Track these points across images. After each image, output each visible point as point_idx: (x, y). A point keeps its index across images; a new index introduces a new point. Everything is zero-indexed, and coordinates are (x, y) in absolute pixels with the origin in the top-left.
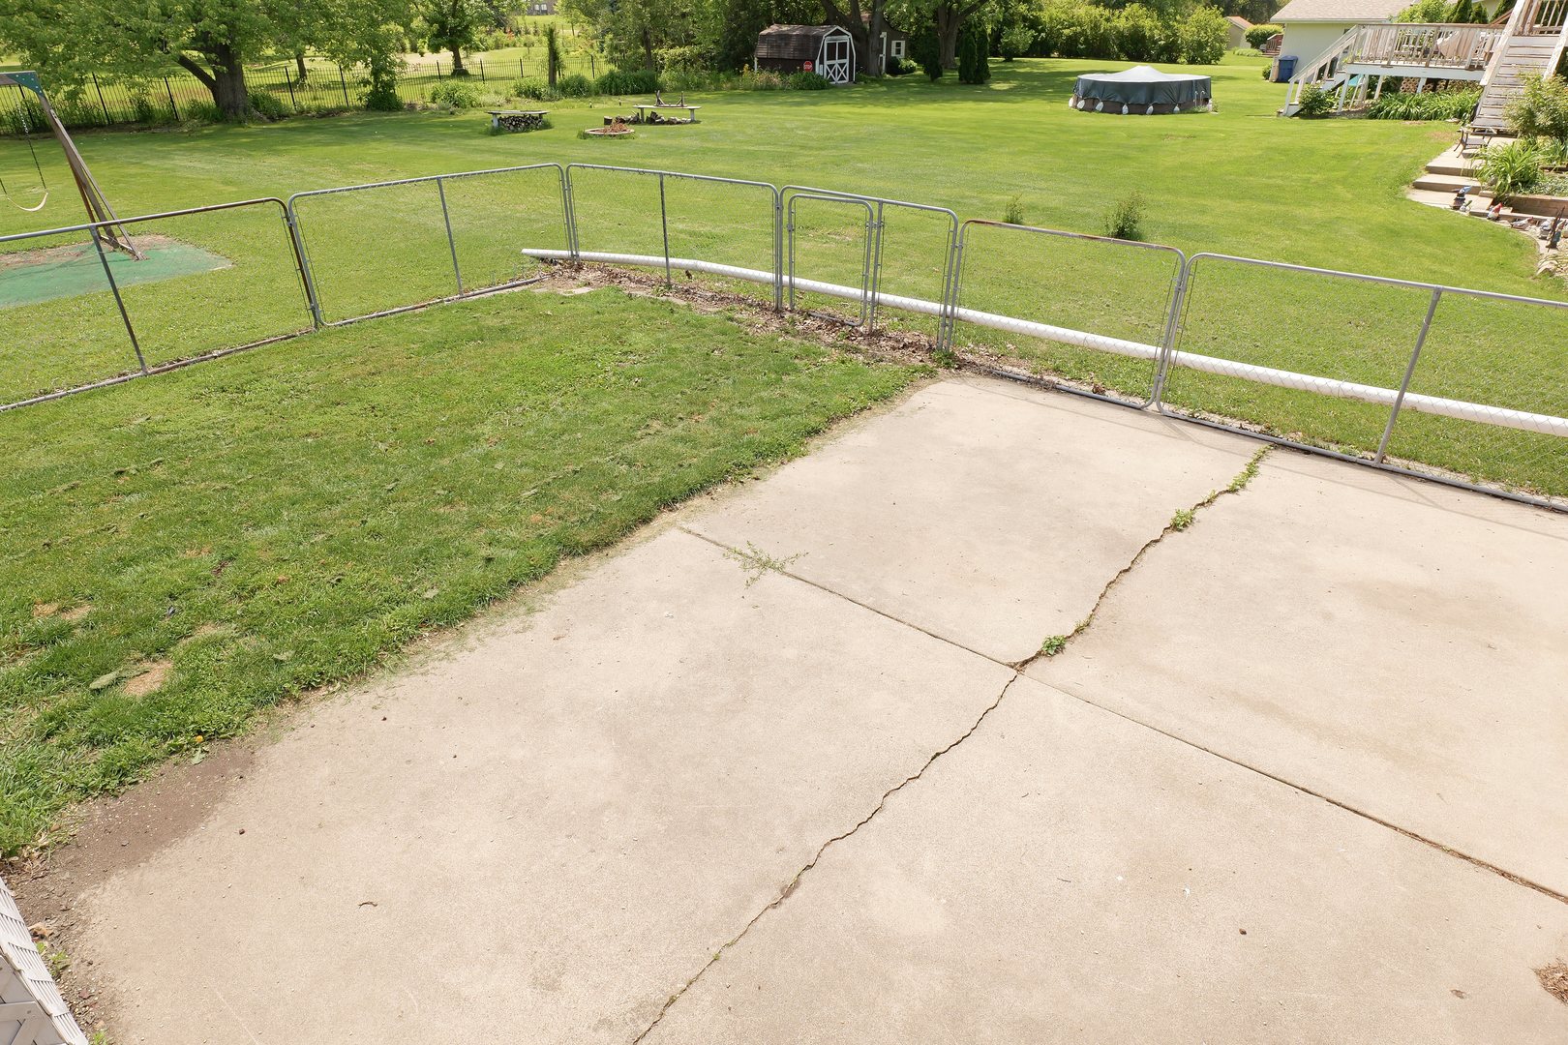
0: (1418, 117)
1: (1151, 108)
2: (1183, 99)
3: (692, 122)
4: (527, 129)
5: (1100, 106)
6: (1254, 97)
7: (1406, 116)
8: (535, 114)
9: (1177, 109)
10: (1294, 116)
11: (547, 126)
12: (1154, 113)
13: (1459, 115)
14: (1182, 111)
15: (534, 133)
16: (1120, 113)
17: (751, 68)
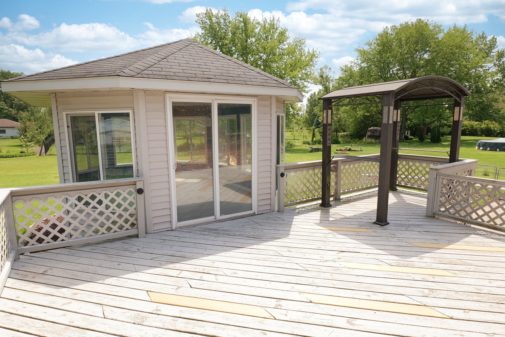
3: (361, 151)
4: (318, 151)
5: (488, 149)
8: (320, 148)
16: (496, 151)
17: (366, 138)
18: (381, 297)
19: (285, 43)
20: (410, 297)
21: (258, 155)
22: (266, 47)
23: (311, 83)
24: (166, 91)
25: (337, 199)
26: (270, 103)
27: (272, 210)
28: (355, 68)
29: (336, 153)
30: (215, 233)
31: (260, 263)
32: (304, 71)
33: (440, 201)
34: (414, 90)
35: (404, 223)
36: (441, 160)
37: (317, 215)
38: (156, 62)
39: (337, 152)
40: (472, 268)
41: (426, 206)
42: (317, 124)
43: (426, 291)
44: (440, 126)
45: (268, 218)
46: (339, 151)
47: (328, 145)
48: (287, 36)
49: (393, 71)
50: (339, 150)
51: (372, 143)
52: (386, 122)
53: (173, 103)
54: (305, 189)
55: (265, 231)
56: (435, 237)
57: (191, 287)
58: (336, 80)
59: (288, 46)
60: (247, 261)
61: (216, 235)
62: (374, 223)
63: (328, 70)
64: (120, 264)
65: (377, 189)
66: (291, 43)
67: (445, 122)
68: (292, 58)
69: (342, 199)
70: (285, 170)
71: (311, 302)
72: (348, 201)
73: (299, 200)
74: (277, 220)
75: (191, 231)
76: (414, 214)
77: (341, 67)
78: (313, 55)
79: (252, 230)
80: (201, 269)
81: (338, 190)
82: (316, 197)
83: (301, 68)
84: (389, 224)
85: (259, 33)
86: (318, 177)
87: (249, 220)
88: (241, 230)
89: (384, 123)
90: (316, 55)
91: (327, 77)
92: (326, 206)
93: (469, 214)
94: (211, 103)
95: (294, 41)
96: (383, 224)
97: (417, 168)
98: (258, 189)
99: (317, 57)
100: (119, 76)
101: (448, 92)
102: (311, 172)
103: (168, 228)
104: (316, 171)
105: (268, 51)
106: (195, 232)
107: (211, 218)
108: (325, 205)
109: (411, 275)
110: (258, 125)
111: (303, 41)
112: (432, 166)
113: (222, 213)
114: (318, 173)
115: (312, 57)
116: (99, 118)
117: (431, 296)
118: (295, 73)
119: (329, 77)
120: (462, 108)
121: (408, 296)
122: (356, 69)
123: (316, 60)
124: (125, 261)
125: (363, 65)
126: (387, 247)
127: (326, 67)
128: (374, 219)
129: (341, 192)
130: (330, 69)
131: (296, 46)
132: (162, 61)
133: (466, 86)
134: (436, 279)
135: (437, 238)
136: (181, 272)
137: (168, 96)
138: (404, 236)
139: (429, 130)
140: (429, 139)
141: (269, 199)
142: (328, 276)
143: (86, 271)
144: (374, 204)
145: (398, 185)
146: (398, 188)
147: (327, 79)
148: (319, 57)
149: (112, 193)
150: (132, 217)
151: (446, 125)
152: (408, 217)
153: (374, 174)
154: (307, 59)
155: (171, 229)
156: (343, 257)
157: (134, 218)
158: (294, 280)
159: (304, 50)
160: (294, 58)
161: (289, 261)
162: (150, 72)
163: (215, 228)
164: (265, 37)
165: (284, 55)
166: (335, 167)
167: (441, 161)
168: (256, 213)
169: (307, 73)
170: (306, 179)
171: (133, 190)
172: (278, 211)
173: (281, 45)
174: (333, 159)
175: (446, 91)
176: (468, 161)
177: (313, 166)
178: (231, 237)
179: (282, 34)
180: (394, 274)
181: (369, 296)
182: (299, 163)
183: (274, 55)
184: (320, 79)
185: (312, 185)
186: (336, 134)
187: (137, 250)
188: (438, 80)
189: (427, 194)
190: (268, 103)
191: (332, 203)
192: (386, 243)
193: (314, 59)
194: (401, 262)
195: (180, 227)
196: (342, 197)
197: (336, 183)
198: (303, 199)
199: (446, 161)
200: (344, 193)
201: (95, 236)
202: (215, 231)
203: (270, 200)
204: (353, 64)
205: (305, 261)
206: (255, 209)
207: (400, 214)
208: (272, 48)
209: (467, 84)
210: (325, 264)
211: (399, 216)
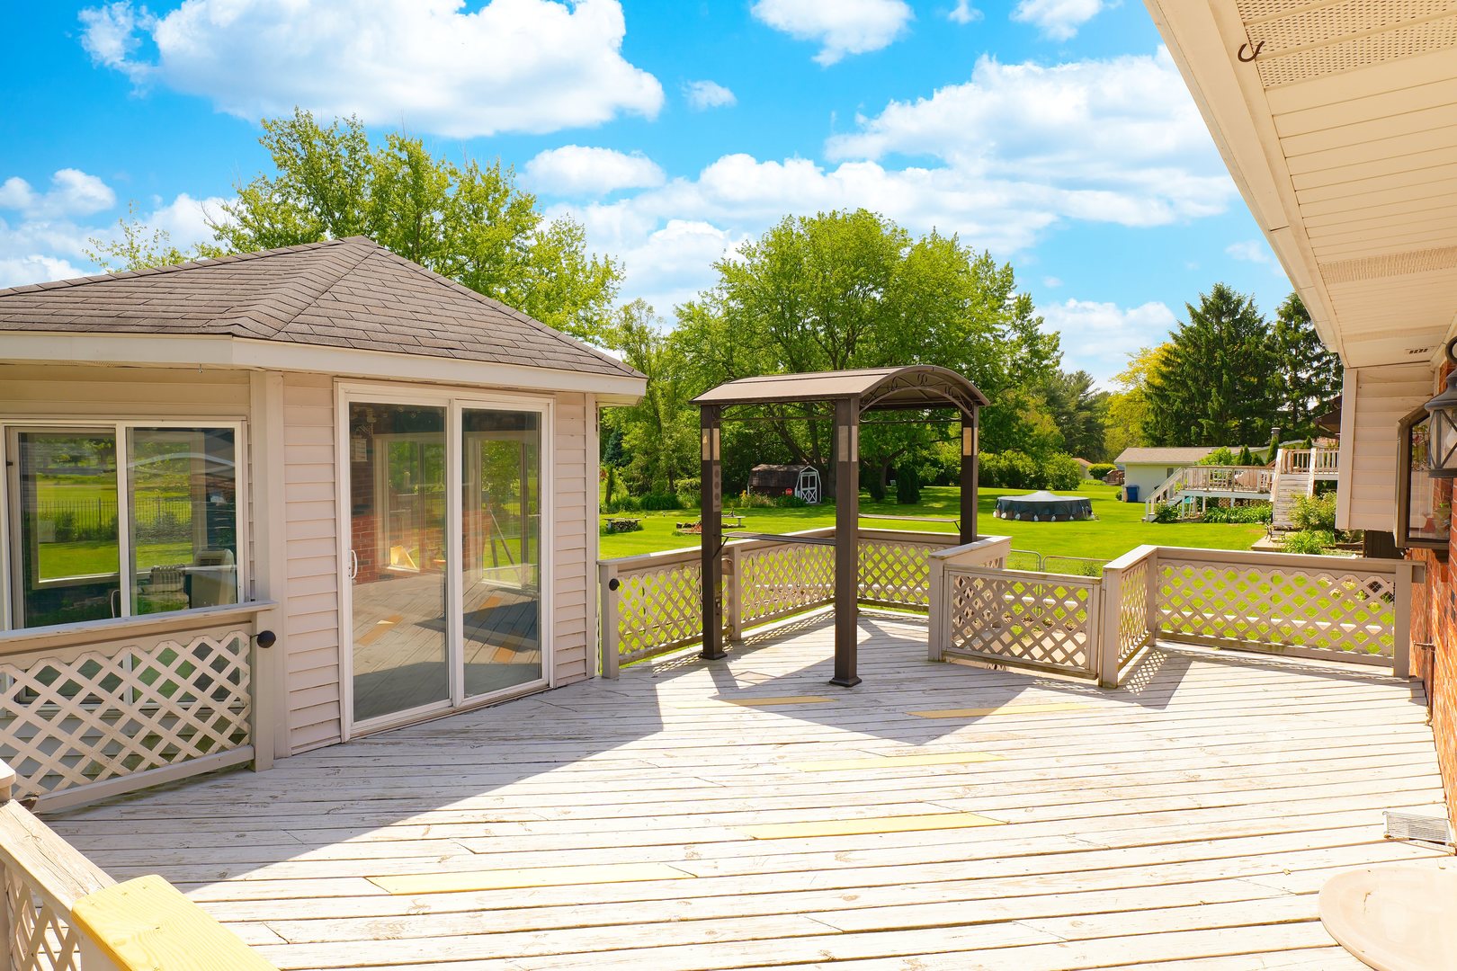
0: (1236, 522)
1: (1054, 518)
2: (1074, 511)
3: (739, 526)
4: (629, 530)
5: (1018, 516)
6: (1119, 511)
7: (1228, 521)
8: (633, 521)
9: (1071, 518)
10: (1153, 522)
11: (640, 529)
12: (1056, 521)
13: (1263, 519)
14: (1075, 520)
15: (633, 533)
16: (1033, 521)
17: (746, 493)
18: (884, 810)
19: (529, 233)
20: (934, 802)
21: (557, 537)
22: (478, 240)
23: (603, 346)
24: (337, 376)
25: (736, 641)
26: (581, 410)
27: (588, 676)
28: (714, 311)
29: (679, 534)
30: (464, 739)
31: (611, 786)
32: (582, 313)
33: (954, 625)
34: (891, 393)
35: (889, 677)
36: (942, 540)
37: (703, 677)
38: (309, 300)
39: (680, 530)
40: (1027, 743)
41: (927, 640)
42: (614, 455)
43: (960, 790)
44: (915, 462)
45: (585, 695)
46: (685, 529)
47: (715, 510)
48: (536, 215)
49: (803, 326)
50: (683, 524)
51: (762, 506)
52: (846, 460)
53: (352, 405)
54: (663, 618)
55: (591, 722)
56: (954, 699)
57: (475, 853)
58: (667, 339)
59: (538, 240)
60: (580, 787)
61: (471, 742)
62: (830, 682)
63: (644, 311)
64: (245, 835)
65: (831, 607)
66: (546, 233)
67: (925, 453)
68: (547, 274)
69: (746, 639)
70: (619, 571)
71: (755, 839)
72: (761, 644)
73: (664, 642)
74: (611, 697)
75: (397, 741)
76: (906, 659)
77: (678, 308)
78: (607, 273)
79: (558, 724)
80: (478, 816)
81: (736, 618)
82: (688, 638)
83: (575, 304)
84: (860, 681)
85: (456, 200)
86: (691, 588)
87: (538, 704)
88: (530, 726)
89: (840, 460)
90: (615, 273)
91: (642, 330)
92: (716, 656)
93: (1007, 647)
94: (443, 409)
95: (553, 231)
96: (850, 683)
97: (898, 560)
98: (557, 623)
99: (617, 278)
100: (234, 335)
101: (950, 398)
102: (675, 575)
103: (329, 739)
104: (687, 573)
105: (483, 251)
106: (410, 741)
107: (439, 706)
108: (712, 655)
109: (927, 768)
110: (557, 464)
111: (579, 232)
112: (927, 552)
113: (469, 690)
114: (690, 579)
115: (604, 277)
116: (129, 440)
117: (969, 796)
118: (558, 316)
119: (647, 331)
120: (976, 429)
121: (930, 802)
122: (717, 313)
123: (616, 284)
124: (252, 826)
125: (732, 304)
126: (870, 726)
127: (639, 304)
128: (831, 674)
129: (743, 622)
130: (650, 309)
131: (560, 242)
132: (322, 297)
133: (961, 371)
134: (971, 768)
135: (958, 698)
136: (429, 829)
137: (342, 387)
138: (895, 702)
139: (891, 474)
140: (893, 494)
141: (581, 647)
142: (771, 790)
143: (150, 863)
144: (827, 644)
145: (860, 601)
146: (860, 609)
147: (642, 336)
148: (622, 277)
149: (185, 647)
150: (237, 714)
151: (927, 460)
152: (896, 665)
153: (783, 584)
154: (592, 280)
155: (338, 741)
156: (788, 755)
157: (243, 715)
158: (704, 807)
159: (583, 256)
160: (554, 274)
161: (676, 775)
162: (305, 328)
163: (461, 727)
164: (471, 212)
165: (527, 265)
166: (728, 561)
167: (945, 542)
168: (552, 686)
169: (592, 319)
170: (666, 593)
171: (243, 637)
172: (603, 677)
173: (518, 238)
174: (727, 544)
175: (947, 396)
176: (995, 539)
177: (679, 561)
178: (511, 742)
179: (521, 208)
180: (897, 770)
181: (861, 812)
182: (652, 555)
183: (499, 262)
184: (623, 334)
185: (678, 608)
186: (671, 483)
187: (270, 800)
188: (933, 373)
189: (928, 617)
190: (578, 409)
191: (726, 649)
192: (866, 718)
193: (609, 282)
194: (903, 748)
195: (361, 734)
196: (744, 634)
197: (731, 602)
198: (660, 643)
199: (952, 541)
200: (749, 625)
201: (128, 774)
202: (464, 735)
203: (583, 649)
204: (707, 300)
205: (712, 771)
206: (548, 675)
207: (878, 661)
208: (498, 245)
209: (964, 366)
210: (756, 770)
211: (877, 665)
